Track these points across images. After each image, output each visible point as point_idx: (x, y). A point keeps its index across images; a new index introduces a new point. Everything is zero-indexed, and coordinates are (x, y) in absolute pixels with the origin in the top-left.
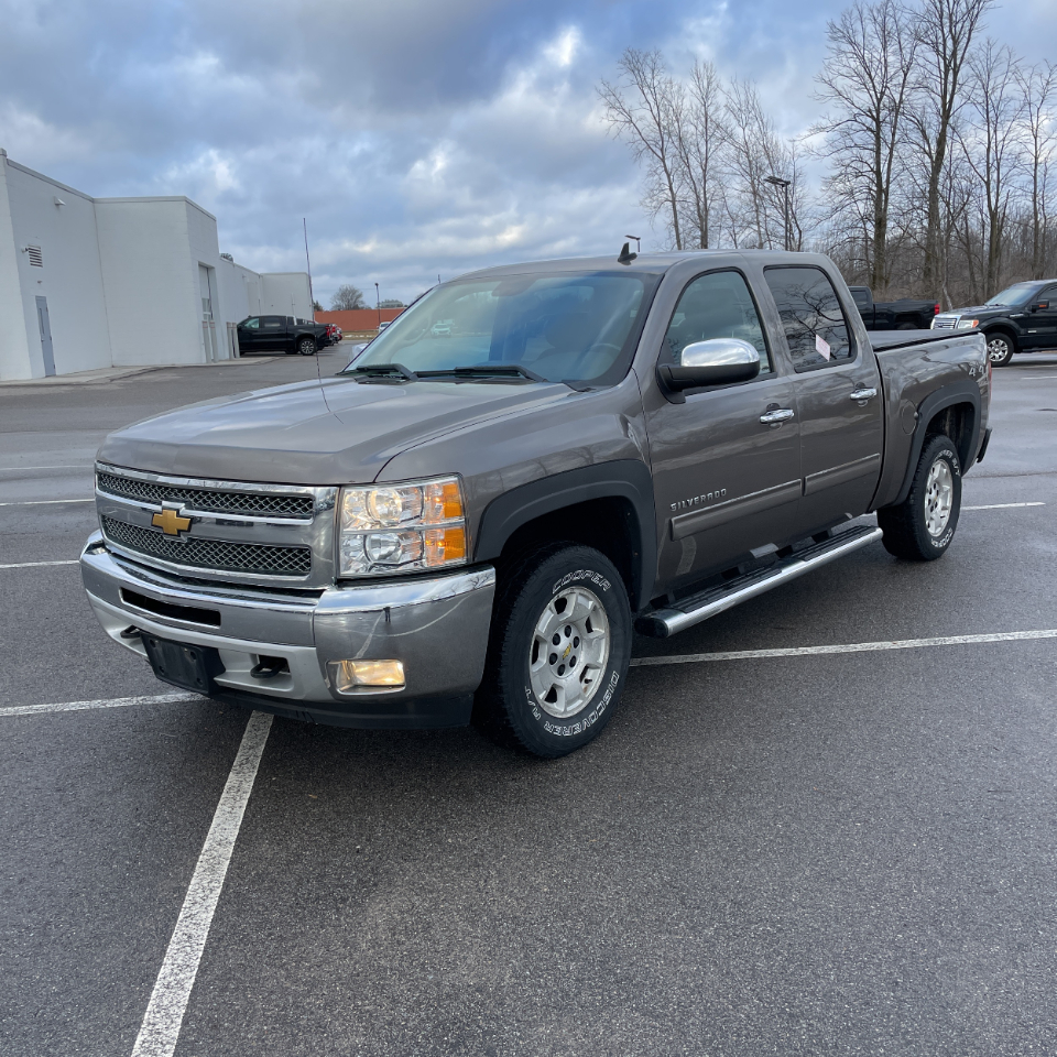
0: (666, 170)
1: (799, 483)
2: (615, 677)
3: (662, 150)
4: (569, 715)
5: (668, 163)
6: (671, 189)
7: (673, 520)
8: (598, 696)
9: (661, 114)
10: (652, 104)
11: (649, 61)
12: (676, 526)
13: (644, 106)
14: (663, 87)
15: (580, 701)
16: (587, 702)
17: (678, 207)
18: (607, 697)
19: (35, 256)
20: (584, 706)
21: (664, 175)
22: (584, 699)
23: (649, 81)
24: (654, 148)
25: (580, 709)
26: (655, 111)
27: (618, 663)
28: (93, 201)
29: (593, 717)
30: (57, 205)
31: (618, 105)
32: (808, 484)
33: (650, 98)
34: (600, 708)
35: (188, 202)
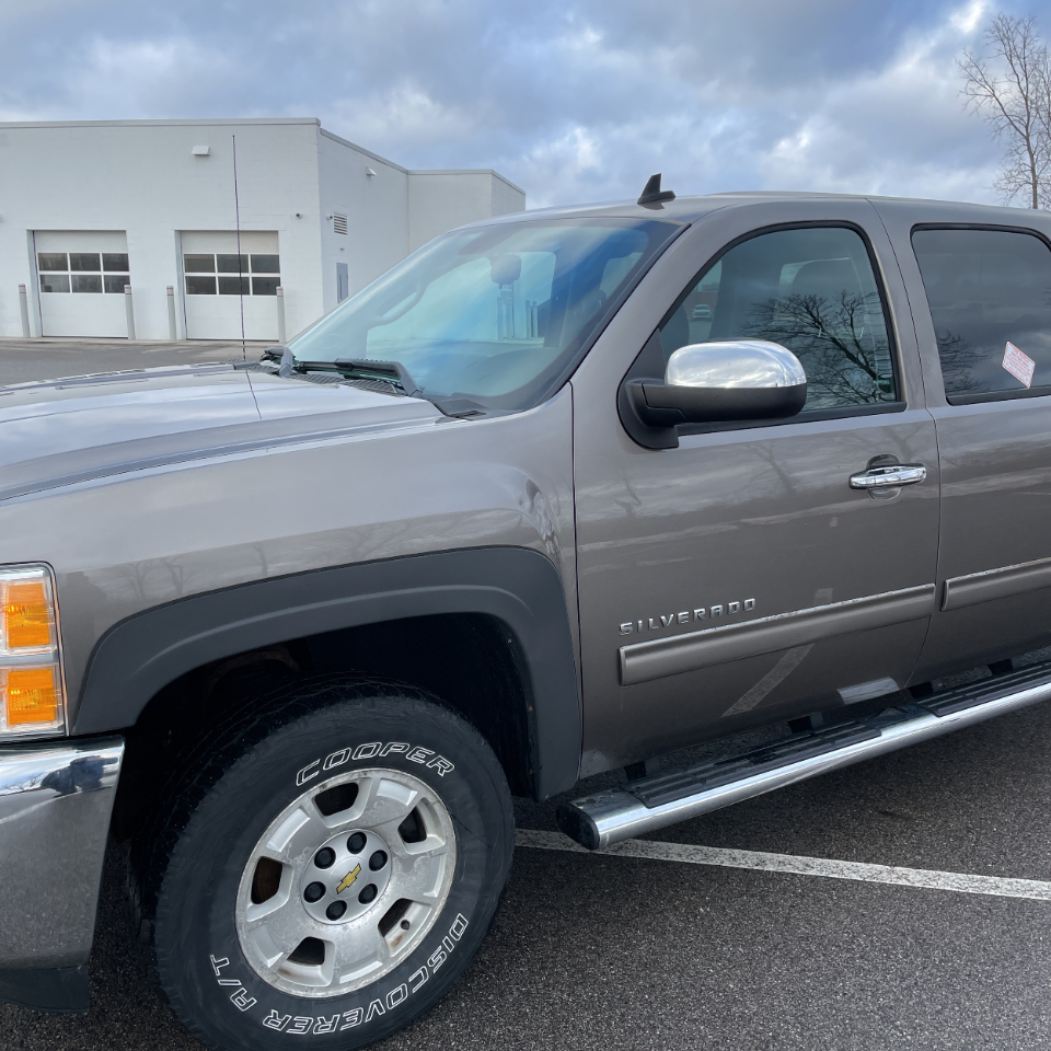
0: (1029, 148)
1: (929, 591)
2: (459, 926)
3: (1027, 127)
4: (345, 991)
5: (1033, 141)
6: (1033, 170)
7: (622, 650)
8: (418, 957)
9: (1030, 86)
10: (1021, 76)
11: (1022, 30)
12: (629, 662)
13: (1011, 78)
14: (1036, 57)
15: (378, 964)
16: (393, 966)
17: (1039, 190)
18: (437, 959)
19: (340, 225)
20: (385, 972)
21: (1027, 157)
22: (385, 960)
23: (1019, 50)
24: (1017, 125)
25: (374, 978)
26: (1023, 84)
27: (470, 899)
28: (407, 173)
29: (397, 996)
30: (369, 175)
31: (980, 77)
32: (950, 592)
33: (1018, 69)
34: (419, 978)
35: (494, 175)
